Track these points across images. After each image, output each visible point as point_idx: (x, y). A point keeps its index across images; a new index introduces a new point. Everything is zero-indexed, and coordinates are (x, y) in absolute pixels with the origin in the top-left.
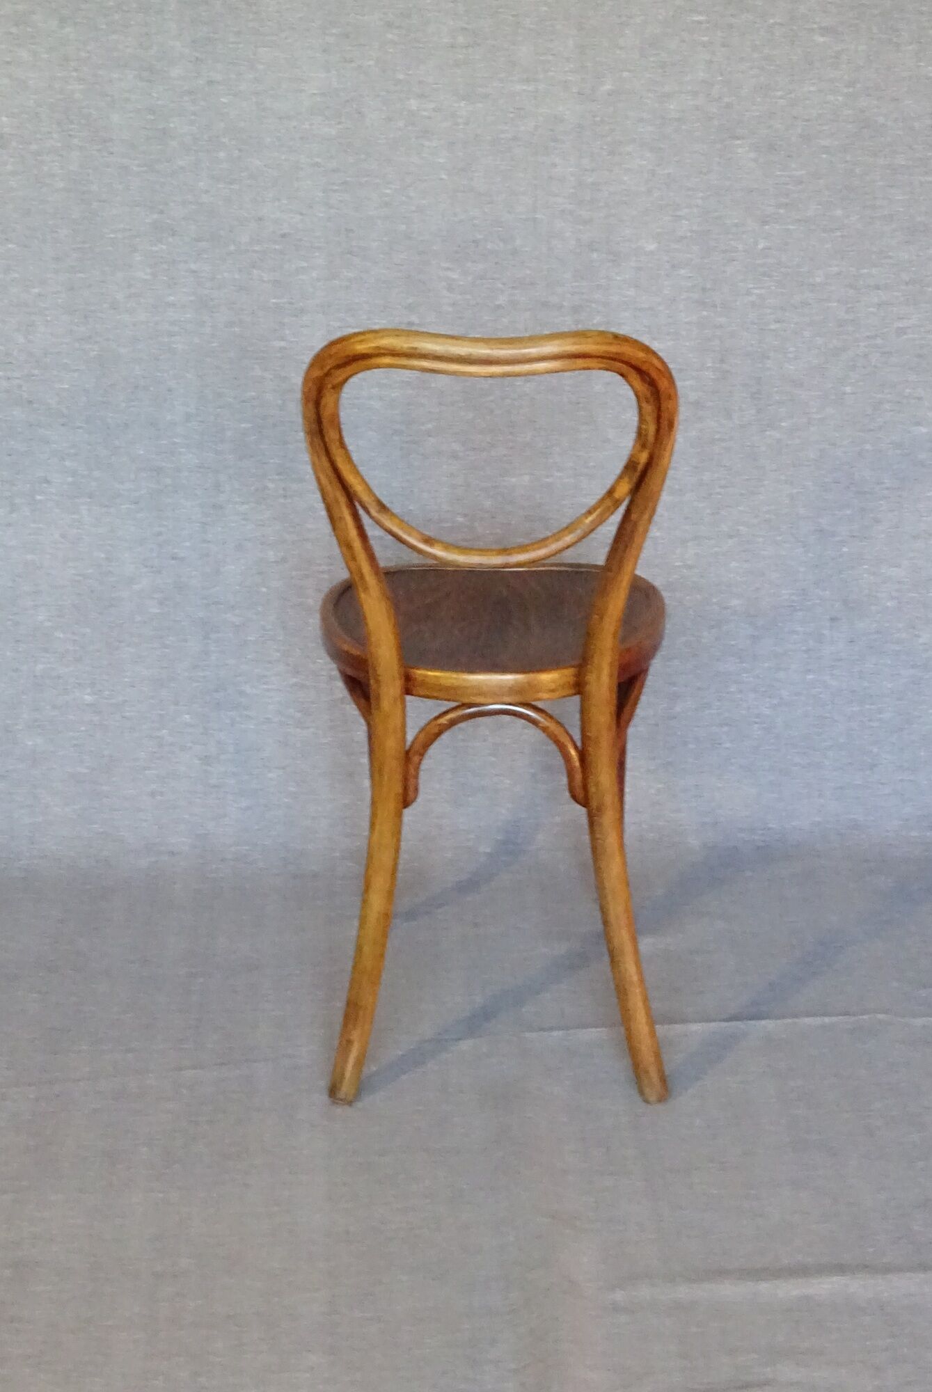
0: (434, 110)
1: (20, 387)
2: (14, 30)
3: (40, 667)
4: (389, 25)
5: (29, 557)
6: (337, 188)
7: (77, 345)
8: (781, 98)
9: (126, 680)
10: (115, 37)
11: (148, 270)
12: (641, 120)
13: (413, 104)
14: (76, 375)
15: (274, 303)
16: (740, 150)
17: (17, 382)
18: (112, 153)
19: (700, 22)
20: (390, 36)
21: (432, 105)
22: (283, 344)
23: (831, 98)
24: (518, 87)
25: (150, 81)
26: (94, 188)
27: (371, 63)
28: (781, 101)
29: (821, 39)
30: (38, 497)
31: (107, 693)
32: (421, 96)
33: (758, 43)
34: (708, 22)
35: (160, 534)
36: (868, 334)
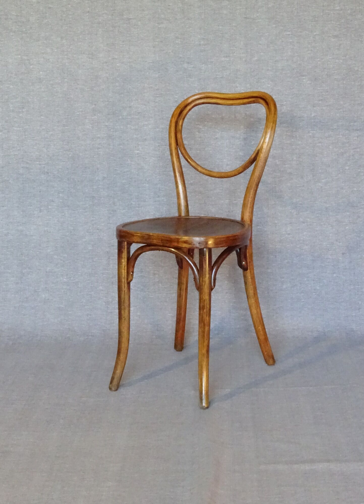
0: (193, 67)
1: (44, 167)
2: (45, 42)
3: (48, 269)
4: (177, 38)
5: (46, 229)
6: (158, 96)
7: (65, 152)
8: (319, 61)
9: (79, 273)
10: (80, 43)
11: (91, 126)
12: (268, 70)
13: (185, 65)
14: (64, 163)
15: (136, 137)
16: (304, 80)
17: (44, 166)
18: (78, 84)
19: (289, 35)
20: (177, 42)
21: (192, 66)
22: (138, 152)
23: (337, 61)
24: (223, 59)
25: (92, 59)
26: (72, 96)
27: (170, 51)
28: (319, 62)
29: (333, 40)
30: (50, 207)
31: (72, 278)
32: (188, 63)
33: (310, 42)
34: (292, 35)
35: (92, 220)
36: (354, 147)
